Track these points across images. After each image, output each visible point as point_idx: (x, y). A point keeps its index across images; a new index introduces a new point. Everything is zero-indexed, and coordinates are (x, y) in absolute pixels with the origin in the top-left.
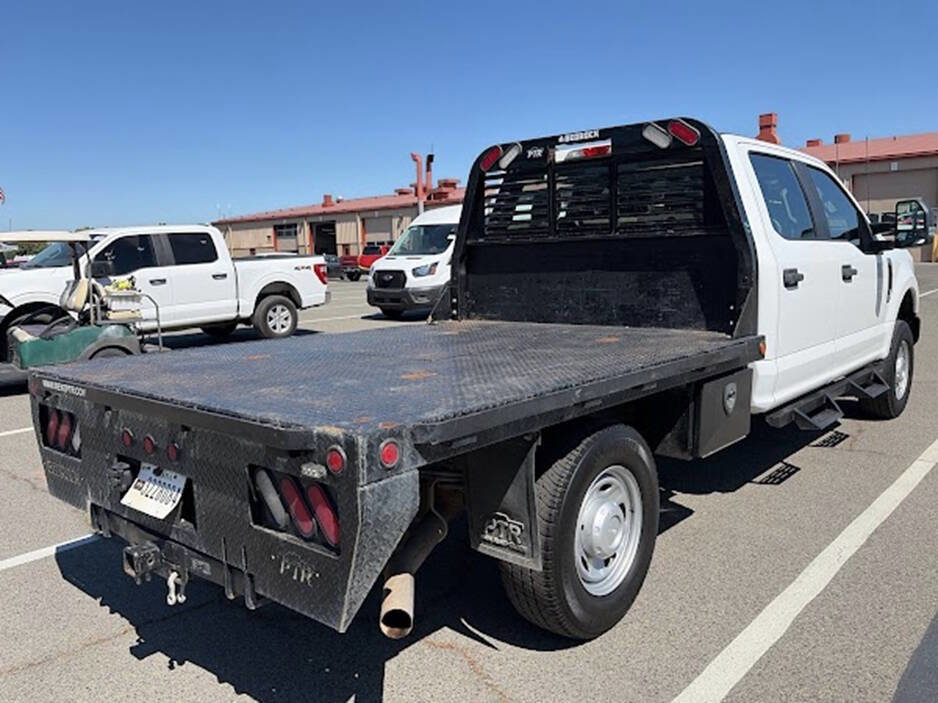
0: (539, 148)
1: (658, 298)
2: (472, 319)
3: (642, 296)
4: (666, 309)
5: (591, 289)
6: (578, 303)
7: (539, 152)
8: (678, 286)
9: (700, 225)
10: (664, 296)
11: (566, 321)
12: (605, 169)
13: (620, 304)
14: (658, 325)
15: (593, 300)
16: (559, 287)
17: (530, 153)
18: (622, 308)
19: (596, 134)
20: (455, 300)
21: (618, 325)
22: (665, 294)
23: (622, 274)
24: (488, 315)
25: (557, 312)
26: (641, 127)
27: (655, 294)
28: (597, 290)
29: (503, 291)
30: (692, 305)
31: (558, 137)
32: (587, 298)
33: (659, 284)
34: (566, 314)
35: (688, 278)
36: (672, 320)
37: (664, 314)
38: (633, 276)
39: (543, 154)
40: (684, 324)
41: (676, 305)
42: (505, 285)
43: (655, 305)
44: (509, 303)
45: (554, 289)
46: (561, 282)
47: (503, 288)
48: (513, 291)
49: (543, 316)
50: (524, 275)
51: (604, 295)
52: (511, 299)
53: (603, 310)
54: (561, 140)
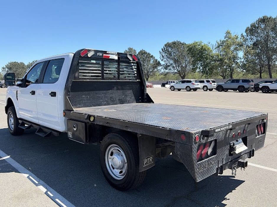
0: (101, 53)
1: (127, 97)
3: (123, 96)
4: (128, 99)
5: (111, 95)
6: (108, 100)
8: (130, 93)
11: (105, 105)
14: (127, 103)
15: (112, 98)
18: (119, 100)
19: (116, 53)
22: (128, 96)
23: (119, 91)
25: (102, 102)
27: (126, 96)
28: (113, 95)
30: (133, 98)
33: (127, 93)
34: (105, 103)
35: (132, 91)
36: (129, 102)
38: (121, 91)
39: (102, 55)
40: (132, 102)
41: (131, 98)
42: (84, 95)
43: (126, 98)
44: (86, 101)
45: (101, 96)
46: (103, 94)
47: (84, 96)
48: (88, 97)
49: (98, 104)
50: (91, 92)
51: (115, 96)
52: (86, 100)
53: (115, 101)
54: (107, 52)
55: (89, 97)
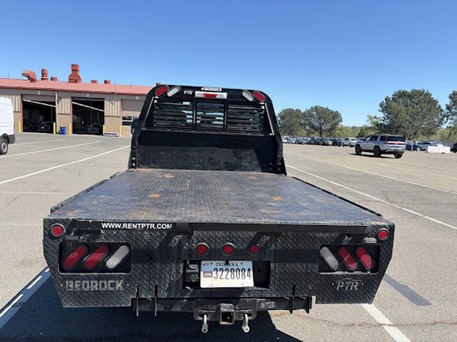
0: (190, 90)
2: (141, 168)
3: (235, 159)
4: (245, 164)
5: (211, 155)
6: (205, 161)
7: (191, 92)
8: (249, 155)
9: (261, 133)
10: (244, 158)
11: (198, 169)
12: (223, 105)
13: (225, 161)
15: (212, 160)
16: (194, 154)
17: (185, 92)
18: (226, 163)
19: (220, 90)
20: (134, 158)
21: (224, 170)
23: (226, 150)
24: (153, 166)
25: (194, 165)
26: (241, 91)
27: (241, 158)
28: (214, 155)
29: (162, 155)
30: (256, 163)
31: (201, 87)
32: (209, 159)
33: (243, 154)
34: (198, 166)
35: (254, 152)
36: (247, 168)
37: (244, 166)
38: (231, 150)
39: (193, 93)
40: (253, 170)
41: (250, 163)
42: (163, 151)
43: (241, 162)
44: (165, 160)
45: (192, 155)
46: (195, 151)
47: (162, 153)
48: (168, 155)
49: (186, 167)
50: (175, 147)
51: (218, 158)
52: (166, 158)
53: (217, 164)
54: (202, 89)
55: (170, 154)
